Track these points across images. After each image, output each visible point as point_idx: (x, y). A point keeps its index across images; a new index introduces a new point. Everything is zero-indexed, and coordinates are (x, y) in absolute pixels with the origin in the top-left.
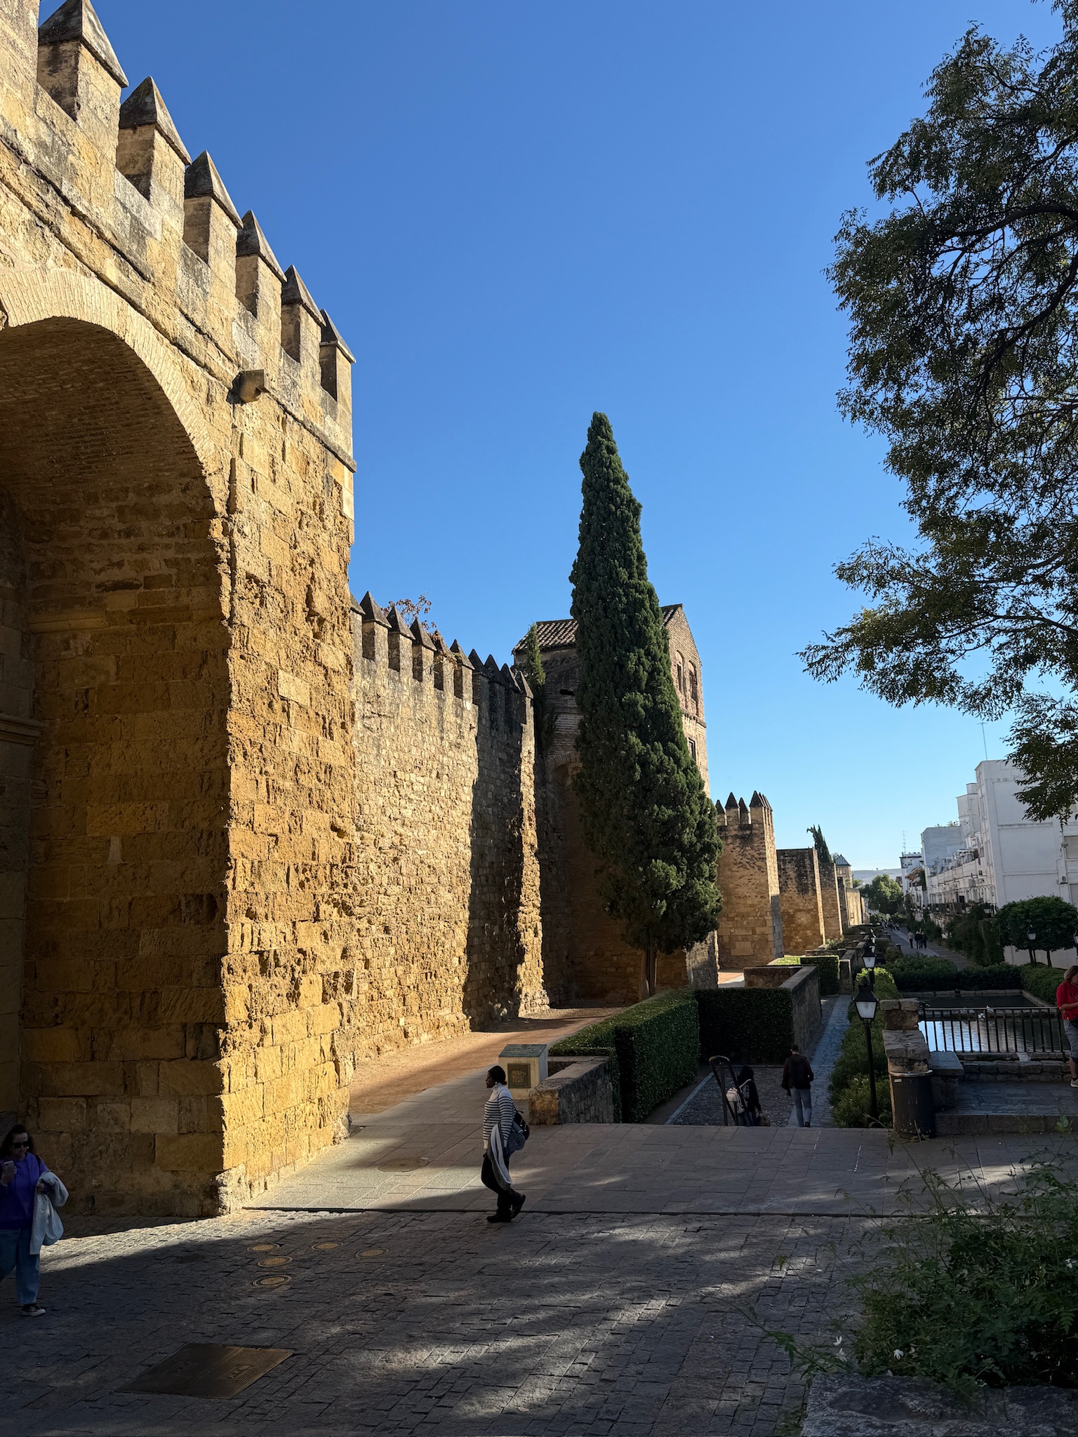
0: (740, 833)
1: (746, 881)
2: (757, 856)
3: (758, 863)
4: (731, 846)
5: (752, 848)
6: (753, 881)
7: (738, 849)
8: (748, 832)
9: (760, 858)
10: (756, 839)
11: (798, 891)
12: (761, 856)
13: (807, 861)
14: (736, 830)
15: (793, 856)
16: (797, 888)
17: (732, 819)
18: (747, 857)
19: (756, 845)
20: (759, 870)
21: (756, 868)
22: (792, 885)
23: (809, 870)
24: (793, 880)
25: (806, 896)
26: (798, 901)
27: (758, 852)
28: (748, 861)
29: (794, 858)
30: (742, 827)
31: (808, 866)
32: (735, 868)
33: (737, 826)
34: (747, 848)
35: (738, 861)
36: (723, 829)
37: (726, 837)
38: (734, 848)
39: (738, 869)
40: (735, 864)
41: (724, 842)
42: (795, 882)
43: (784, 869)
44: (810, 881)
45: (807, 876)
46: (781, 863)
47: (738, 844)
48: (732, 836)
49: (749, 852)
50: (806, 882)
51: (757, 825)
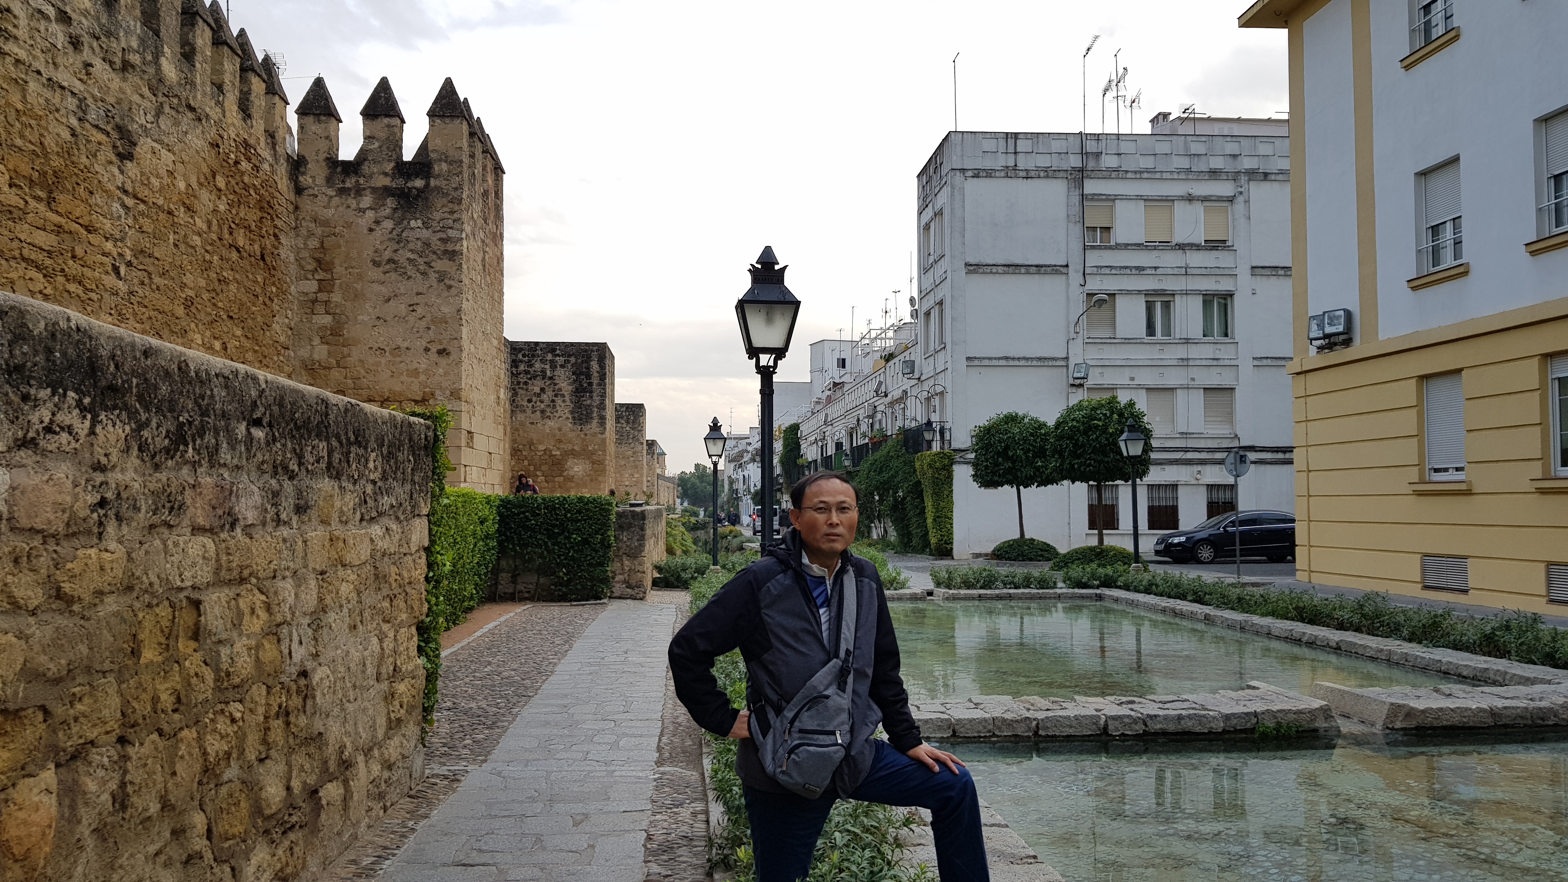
0: (399, 182)
1: (403, 309)
3: (439, 265)
4: (370, 215)
6: (420, 310)
7: (388, 224)
9: (446, 252)
10: (439, 202)
11: (574, 418)
12: (450, 247)
13: (595, 366)
14: (386, 174)
15: (570, 356)
16: (572, 412)
17: (377, 145)
18: (411, 246)
19: (437, 216)
20: (440, 280)
21: (433, 276)
22: (564, 408)
23: (595, 381)
24: (567, 398)
25: (586, 428)
26: (571, 435)
27: (444, 236)
28: (412, 257)
29: (573, 360)
30: (403, 169)
31: (596, 374)
32: (375, 273)
33: (392, 165)
34: (413, 223)
35: (387, 255)
36: (351, 168)
37: (359, 192)
38: (377, 222)
39: (382, 277)
40: (376, 264)
41: (353, 203)
42: (568, 403)
43: (551, 378)
44: (597, 399)
45: (591, 392)
46: (548, 367)
47: (388, 211)
48: (374, 190)
49: (418, 233)
50: (589, 402)
51: (444, 166)
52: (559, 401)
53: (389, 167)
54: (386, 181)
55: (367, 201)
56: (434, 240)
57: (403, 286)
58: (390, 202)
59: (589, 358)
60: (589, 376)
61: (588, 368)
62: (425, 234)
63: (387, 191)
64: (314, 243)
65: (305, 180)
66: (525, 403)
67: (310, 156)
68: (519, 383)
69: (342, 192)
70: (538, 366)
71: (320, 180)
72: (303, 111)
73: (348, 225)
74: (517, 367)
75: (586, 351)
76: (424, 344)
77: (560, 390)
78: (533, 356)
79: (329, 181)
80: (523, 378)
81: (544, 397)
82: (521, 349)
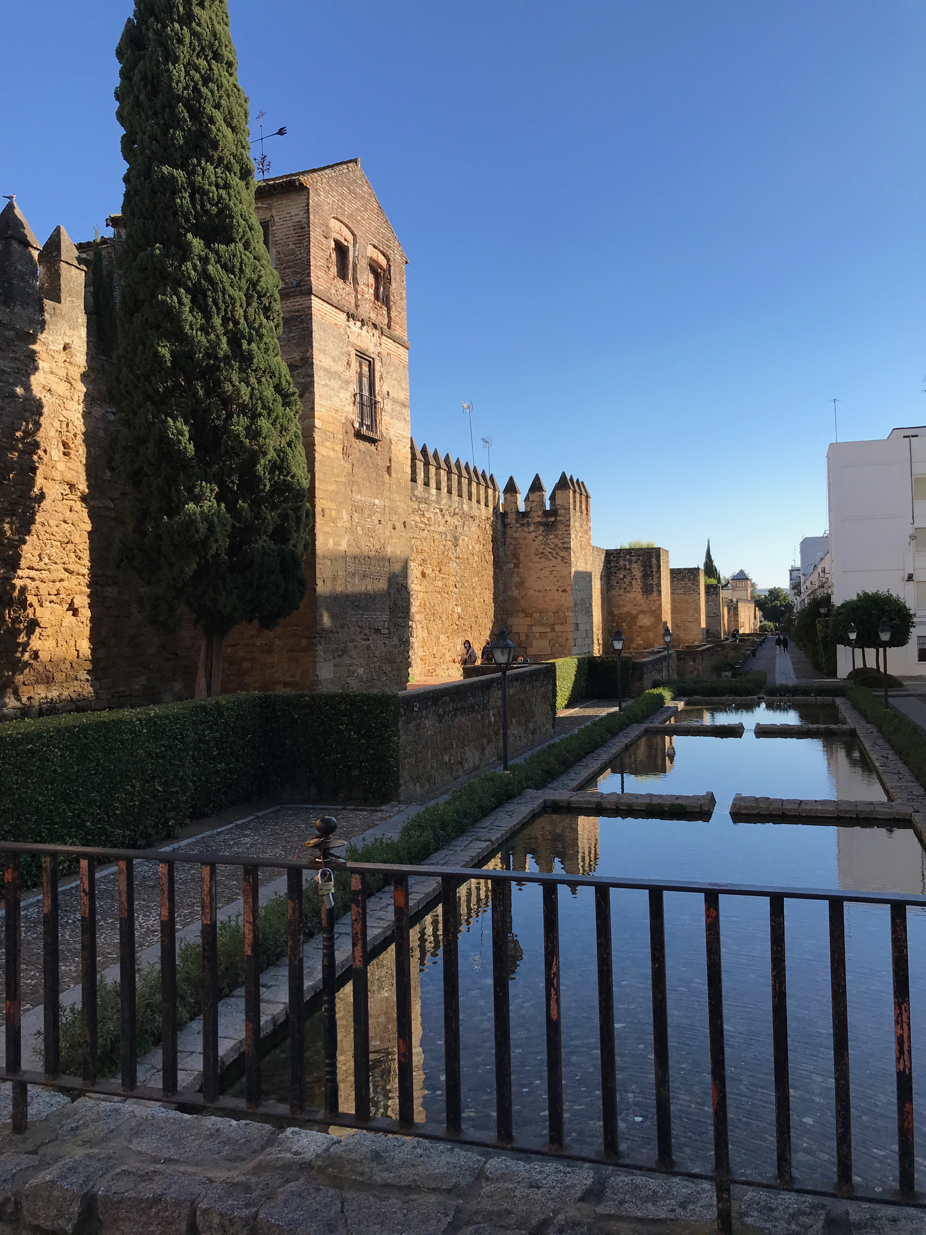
0: (545, 520)
1: (547, 573)
2: (561, 545)
3: (562, 554)
4: (534, 534)
5: (556, 537)
6: (555, 573)
7: (541, 538)
8: (553, 519)
9: (564, 548)
10: (560, 526)
11: (643, 592)
12: (566, 546)
13: (654, 561)
14: (539, 516)
15: (639, 556)
16: (642, 588)
17: (535, 504)
18: (550, 546)
19: (560, 533)
20: (562, 561)
21: (560, 559)
22: (637, 585)
23: (655, 570)
24: (639, 580)
25: (650, 597)
26: (642, 602)
27: (563, 541)
28: (550, 551)
29: (641, 558)
30: (546, 514)
31: (655, 566)
32: (536, 559)
33: (541, 512)
34: (550, 537)
35: (540, 551)
36: (525, 514)
37: (529, 524)
38: (536, 537)
39: (539, 560)
40: (536, 554)
41: (526, 529)
42: (639, 583)
43: (629, 569)
44: (655, 582)
45: (652, 576)
46: (627, 563)
47: (540, 532)
48: (535, 523)
49: (553, 541)
50: (651, 582)
51: (563, 511)
52: (634, 582)
53: (540, 513)
54: (539, 519)
55: (532, 528)
56: (559, 543)
57: (548, 563)
58: (541, 528)
59: (651, 557)
60: (651, 567)
61: (650, 562)
62: (556, 541)
63: (539, 522)
64: (512, 547)
65: (508, 521)
66: (615, 584)
67: (509, 511)
68: (611, 573)
69: (522, 525)
70: (622, 562)
71: (513, 521)
72: (506, 491)
73: (525, 538)
74: (610, 564)
75: (648, 553)
76: (556, 588)
77: (634, 576)
78: (619, 557)
79: (517, 521)
80: (613, 570)
81: (626, 580)
82: (612, 554)
